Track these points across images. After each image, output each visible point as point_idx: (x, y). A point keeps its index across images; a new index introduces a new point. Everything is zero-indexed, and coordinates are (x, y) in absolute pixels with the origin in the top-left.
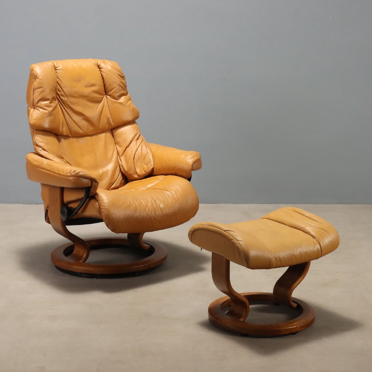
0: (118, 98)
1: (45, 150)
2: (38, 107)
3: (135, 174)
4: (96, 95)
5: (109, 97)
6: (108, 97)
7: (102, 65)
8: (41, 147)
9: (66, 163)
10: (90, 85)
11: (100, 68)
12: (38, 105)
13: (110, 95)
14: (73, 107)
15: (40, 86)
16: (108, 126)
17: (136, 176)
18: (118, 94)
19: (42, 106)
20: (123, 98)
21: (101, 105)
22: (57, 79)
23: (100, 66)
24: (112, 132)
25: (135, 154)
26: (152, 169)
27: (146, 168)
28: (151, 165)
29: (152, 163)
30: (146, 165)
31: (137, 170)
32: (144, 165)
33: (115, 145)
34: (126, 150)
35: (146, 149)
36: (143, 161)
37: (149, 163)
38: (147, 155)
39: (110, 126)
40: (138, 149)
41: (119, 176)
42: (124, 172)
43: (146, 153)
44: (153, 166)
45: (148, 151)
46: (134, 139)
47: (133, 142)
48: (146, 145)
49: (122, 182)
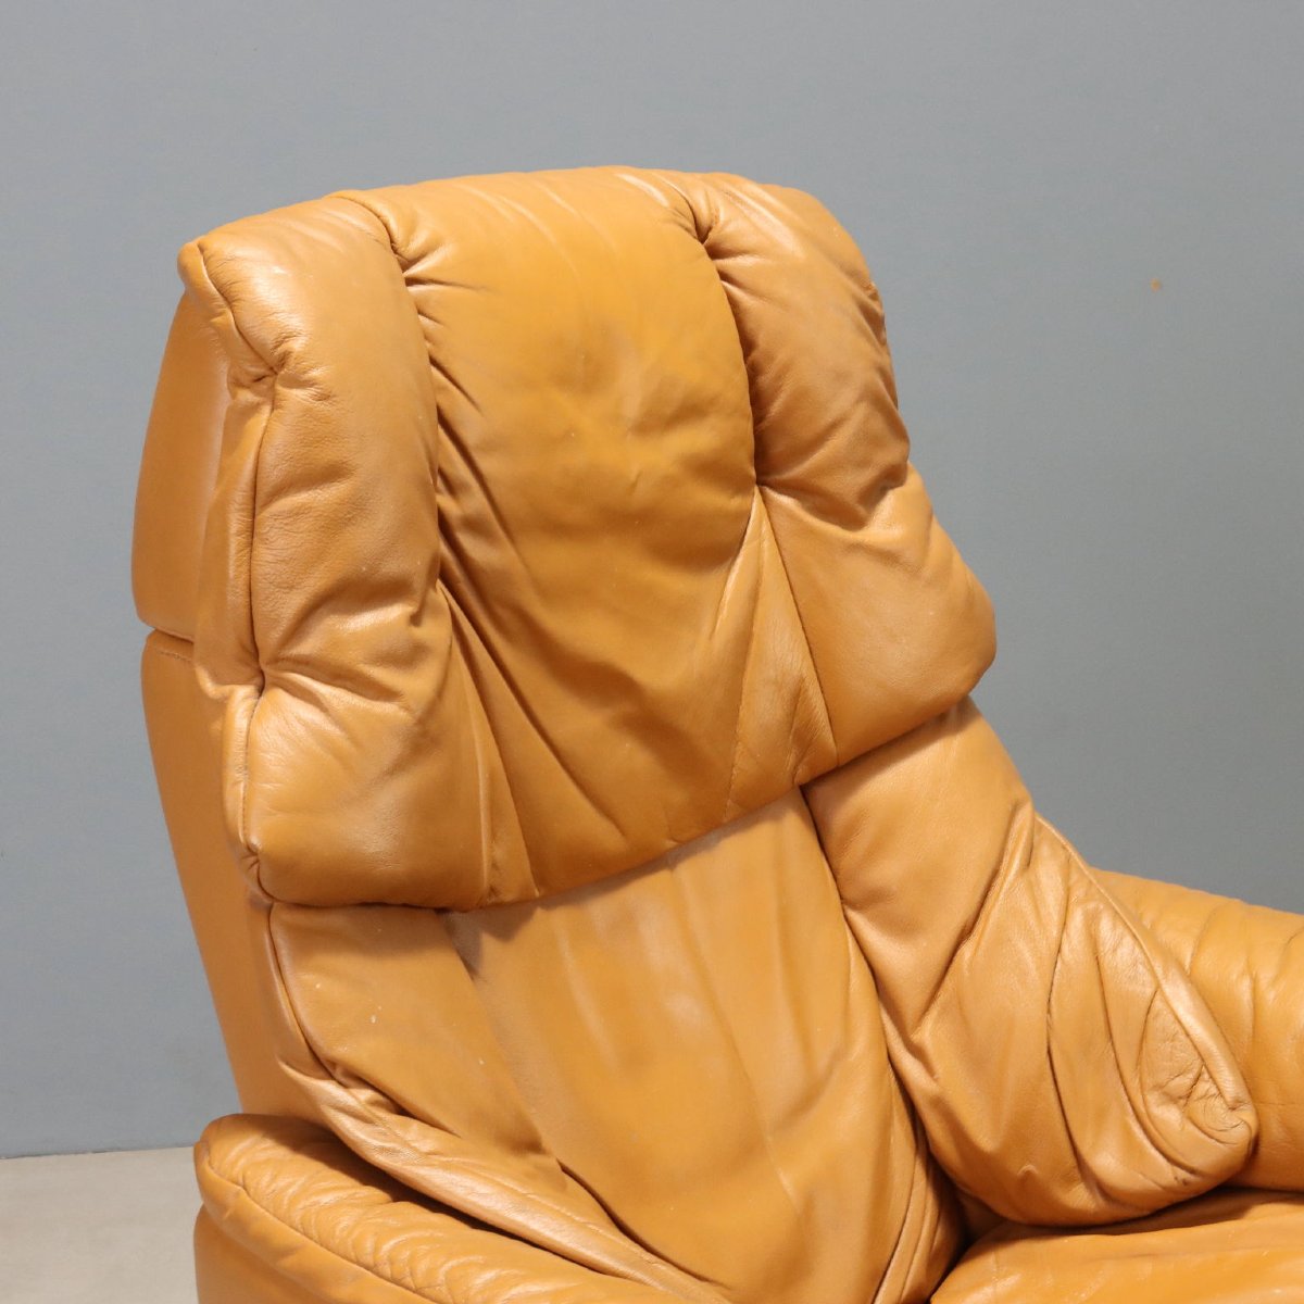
0: (861, 510)
1: (401, 1109)
2: (307, 665)
3: (1068, 1181)
4: (712, 499)
5: (786, 501)
6: (780, 506)
7: (729, 225)
8: (363, 1081)
9: (564, 1187)
10: (669, 411)
11: (715, 253)
12: (307, 647)
13: (796, 489)
14: (559, 624)
15: (328, 454)
16: (791, 759)
17: (1080, 1198)
18: (865, 477)
19: (353, 658)
20: (890, 502)
21: (736, 577)
22: (431, 375)
23: (711, 235)
24: (807, 803)
25: (1053, 1002)
26: (1247, 1143)
27: (1183, 1129)
28: (1233, 1109)
29: (1230, 1083)
30: (1172, 1099)
31: (1085, 1149)
32: (1158, 1106)
33: (844, 910)
34: (956, 959)
35: (1137, 950)
36: (1138, 1062)
37: (1197, 1079)
38: (1158, 1004)
39: (806, 759)
40: (1065, 948)
41: (914, 1191)
42: (963, 1155)
43: (1149, 991)
44: (1247, 1115)
45: (1156, 968)
46: (1006, 859)
47: (1003, 891)
48: (1117, 908)
49: (935, 1243)
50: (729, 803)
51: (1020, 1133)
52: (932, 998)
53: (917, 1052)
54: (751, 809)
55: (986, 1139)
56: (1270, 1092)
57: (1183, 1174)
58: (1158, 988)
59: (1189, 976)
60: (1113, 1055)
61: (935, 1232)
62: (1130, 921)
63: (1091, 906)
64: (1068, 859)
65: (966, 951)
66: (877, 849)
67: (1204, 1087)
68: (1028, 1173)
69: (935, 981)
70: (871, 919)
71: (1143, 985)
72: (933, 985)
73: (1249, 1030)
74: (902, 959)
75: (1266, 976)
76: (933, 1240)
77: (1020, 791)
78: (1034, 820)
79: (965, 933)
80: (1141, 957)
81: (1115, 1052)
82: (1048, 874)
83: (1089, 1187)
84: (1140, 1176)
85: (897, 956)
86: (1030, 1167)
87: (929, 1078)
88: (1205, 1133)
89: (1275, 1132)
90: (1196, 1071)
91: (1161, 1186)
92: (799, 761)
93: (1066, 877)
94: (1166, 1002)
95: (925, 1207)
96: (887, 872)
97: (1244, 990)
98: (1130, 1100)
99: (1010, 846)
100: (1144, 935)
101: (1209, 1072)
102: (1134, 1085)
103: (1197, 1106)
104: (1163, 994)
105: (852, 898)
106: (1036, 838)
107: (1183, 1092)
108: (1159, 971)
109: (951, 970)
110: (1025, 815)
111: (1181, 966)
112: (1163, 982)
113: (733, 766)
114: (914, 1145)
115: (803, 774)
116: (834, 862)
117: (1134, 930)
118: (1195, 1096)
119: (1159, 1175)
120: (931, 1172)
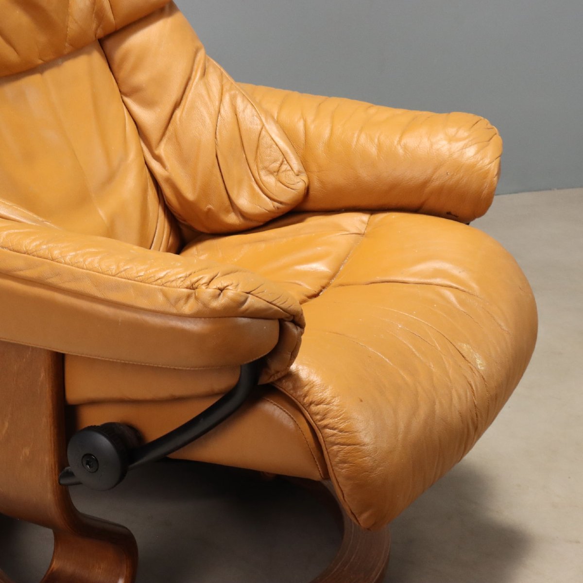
24: (102, 49)
25: (217, 134)
26: (303, 189)
27: (276, 185)
28: (298, 175)
29: (296, 165)
30: (271, 173)
31: (234, 196)
32: (265, 176)
33: (122, 97)
34: (173, 116)
35: (254, 110)
36: (256, 158)
37: (281, 164)
38: (263, 133)
39: (101, 26)
40: (222, 111)
41: (159, 220)
42: (180, 203)
43: (259, 127)
44: (304, 177)
45: (262, 118)
46: (194, 73)
47: (193, 86)
48: (243, 93)
49: (169, 243)
50: (67, 44)
51: (205, 191)
52: (164, 134)
53: (158, 158)
54: (77, 49)
55: (190, 195)
56: (314, 168)
57: (276, 204)
58: (263, 126)
59: (277, 121)
60: (244, 156)
61: (169, 238)
62: (250, 99)
63: (233, 92)
64: (222, 74)
65: (178, 113)
66: (135, 68)
67: (285, 167)
68: (209, 210)
69: (165, 126)
70: (135, 100)
71: (257, 125)
72: (163, 128)
73: (303, 142)
74: (148, 117)
75: (309, 119)
76: (168, 242)
77: (199, 44)
78: (205, 57)
79: (177, 105)
80: (255, 113)
81: (245, 154)
82: (213, 79)
83: (236, 214)
84: (259, 207)
85: (146, 116)
86: (210, 206)
87: (163, 169)
88: (285, 186)
89: (316, 184)
90: (281, 160)
91: (268, 211)
92: (98, 26)
93: (221, 81)
94: (267, 131)
95: (164, 227)
96: (141, 78)
97: (300, 126)
98: (253, 176)
99: (195, 67)
100: (256, 105)
101: (287, 161)
102: (254, 168)
103: (282, 176)
104: (265, 128)
105: (125, 91)
106: (207, 64)
107: (276, 169)
108: (264, 120)
109: (172, 121)
110: (201, 54)
111: (273, 118)
112: (265, 124)
113: (68, 27)
114: (158, 201)
115: (100, 33)
116: (116, 74)
117: (252, 102)
118: (281, 171)
119: (267, 206)
120: (166, 212)
